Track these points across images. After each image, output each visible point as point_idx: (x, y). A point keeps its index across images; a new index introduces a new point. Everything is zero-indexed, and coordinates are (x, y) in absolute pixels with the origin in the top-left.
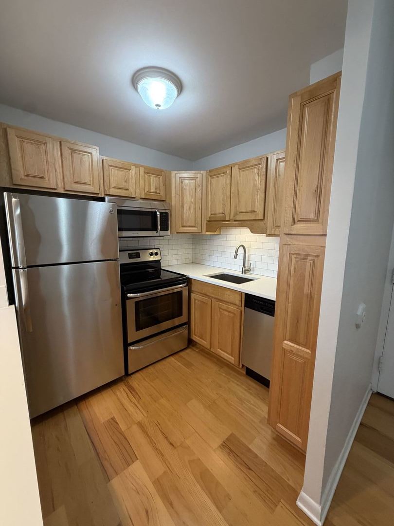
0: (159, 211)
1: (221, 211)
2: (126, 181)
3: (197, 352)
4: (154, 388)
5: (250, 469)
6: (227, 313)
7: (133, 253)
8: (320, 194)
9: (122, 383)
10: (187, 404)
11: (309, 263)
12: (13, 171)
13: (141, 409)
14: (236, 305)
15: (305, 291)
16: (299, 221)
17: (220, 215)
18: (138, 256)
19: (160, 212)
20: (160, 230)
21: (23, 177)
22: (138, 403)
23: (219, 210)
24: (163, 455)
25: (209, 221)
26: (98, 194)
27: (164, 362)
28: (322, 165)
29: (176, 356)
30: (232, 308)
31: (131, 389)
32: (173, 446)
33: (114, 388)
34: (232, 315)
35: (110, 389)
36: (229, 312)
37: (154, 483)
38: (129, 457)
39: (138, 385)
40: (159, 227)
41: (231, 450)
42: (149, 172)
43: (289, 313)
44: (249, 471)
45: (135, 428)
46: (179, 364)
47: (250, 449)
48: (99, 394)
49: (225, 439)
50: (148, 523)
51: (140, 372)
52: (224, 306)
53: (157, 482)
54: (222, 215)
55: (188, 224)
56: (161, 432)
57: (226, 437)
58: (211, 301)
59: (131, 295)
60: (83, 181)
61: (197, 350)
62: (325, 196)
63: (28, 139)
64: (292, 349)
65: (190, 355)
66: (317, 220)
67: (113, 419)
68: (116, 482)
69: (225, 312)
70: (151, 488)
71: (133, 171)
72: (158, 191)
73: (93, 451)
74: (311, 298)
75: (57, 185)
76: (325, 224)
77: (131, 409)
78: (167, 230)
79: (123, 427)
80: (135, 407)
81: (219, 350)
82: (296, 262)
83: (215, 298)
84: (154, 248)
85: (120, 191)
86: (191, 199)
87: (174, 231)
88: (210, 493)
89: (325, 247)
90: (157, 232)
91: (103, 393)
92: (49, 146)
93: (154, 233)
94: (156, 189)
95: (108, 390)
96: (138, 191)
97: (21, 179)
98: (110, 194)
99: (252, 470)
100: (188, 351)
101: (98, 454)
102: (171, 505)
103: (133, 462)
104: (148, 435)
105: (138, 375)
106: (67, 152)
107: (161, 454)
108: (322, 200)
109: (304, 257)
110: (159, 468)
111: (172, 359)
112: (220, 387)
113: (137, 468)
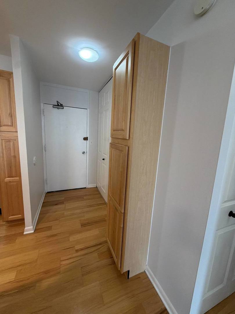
8: (12, 115)
11: (11, 143)
15: (12, 155)
16: (4, 125)
28: (10, 97)
43: (6, 166)
62: (14, 116)
64: (10, 180)
66: (12, 126)
74: (15, 157)
76: (16, 127)
82: (5, 143)
89: (17, 132)
108: (13, 118)
109: (9, 141)
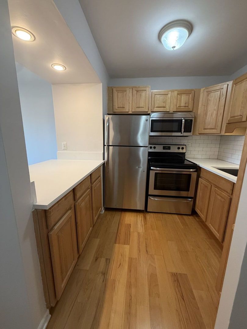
0: (183, 119)
1: (239, 114)
2: (164, 102)
3: (197, 221)
4: (156, 224)
5: (183, 299)
6: (220, 198)
7: (166, 146)
9: (143, 214)
10: (168, 241)
12: (114, 106)
13: (143, 228)
14: (227, 192)
17: (238, 117)
18: (169, 148)
19: (185, 120)
20: (184, 132)
21: (117, 108)
22: (144, 225)
23: (238, 113)
24: (140, 252)
25: (228, 123)
26: (147, 112)
27: (170, 215)
29: (180, 216)
30: (224, 194)
31: (145, 218)
32: (147, 252)
33: (138, 214)
34: (223, 200)
35: (136, 213)
36: (222, 197)
37: (129, 258)
38: (127, 242)
39: (149, 218)
40: (183, 130)
41: (178, 280)
42: (181, 93)
44: (182, 299)
45: (136, 234)
46: (179, 220)
47: (192, 291)
48: (131, 213)
49: (179, 272)
50: (118, 268)
51: (154, 213)
52: (219, 191)
53: (131, 259)
54: (240, 117)
55: (209, 127)
56: (146, 243)
57: (181, 272)
58: (211, 186)
59: (154, 168)
60: (140, 106)
61: (197, 220)
63: (120, 91)
65: (190, 220)
67: (130, 225)
68: (117, 245)
69: (218, 197)
70: (127, 259)
71: (169, 95)
72: (187, 105)
73: (117, 230)
75: (129, 110)
77: (139, 225)
78: (190, 132)
79: (132, 230)
80: (142, 226)
81: (210, 224)
83: (214, 184)
84: (183, 144)
85: (159, 109)
86: (214, 107)
87: (197, 133)
88: (150, 285)
90: (181, 133)
91: (133, 213)
92: (128, 92)
93: (179, 134)
94: (185, 104)
95: (135, 213)
96: (172, 107)
97: (116, 109)
98: (154, 111)
99: (184, 301)
100: (191, 217)
101: (117, 232)
102: (130, 271)
103: (127, 245)
104: (139, 240)
105: (152, 214)
106: (135, 92)
107: (139, 251)
110: (135, 255)
111: (176, 216)
112: (199, 248)
113: (127, 247)
